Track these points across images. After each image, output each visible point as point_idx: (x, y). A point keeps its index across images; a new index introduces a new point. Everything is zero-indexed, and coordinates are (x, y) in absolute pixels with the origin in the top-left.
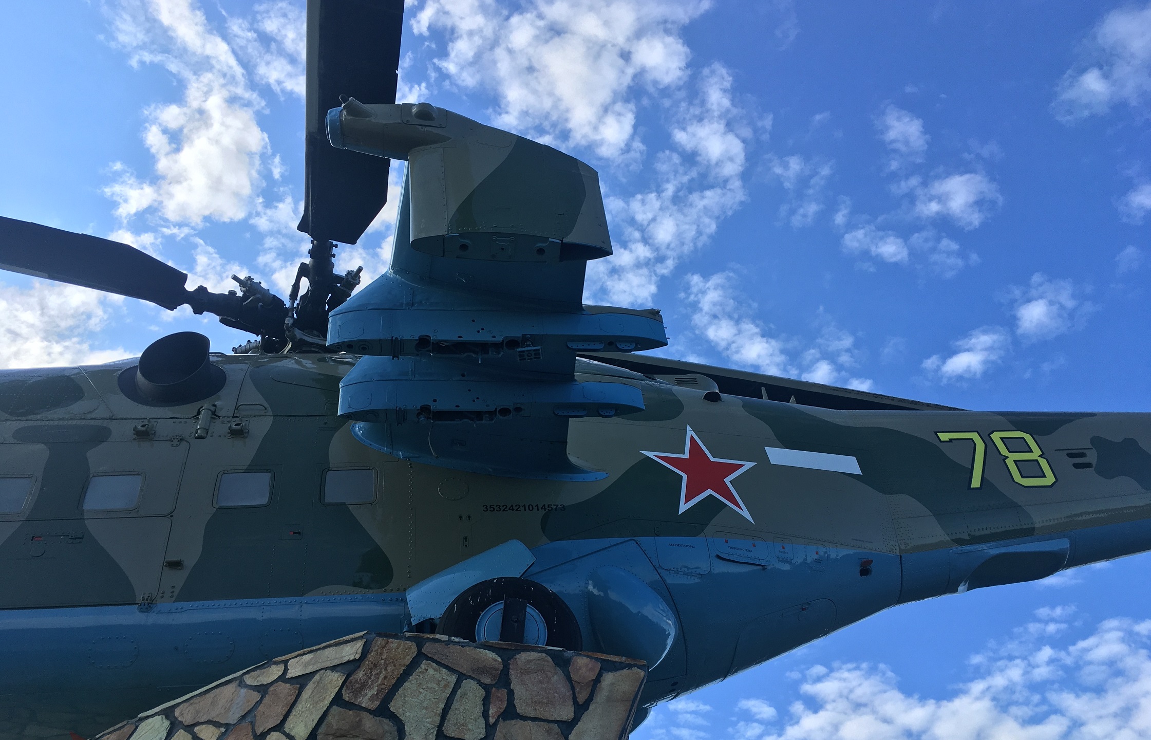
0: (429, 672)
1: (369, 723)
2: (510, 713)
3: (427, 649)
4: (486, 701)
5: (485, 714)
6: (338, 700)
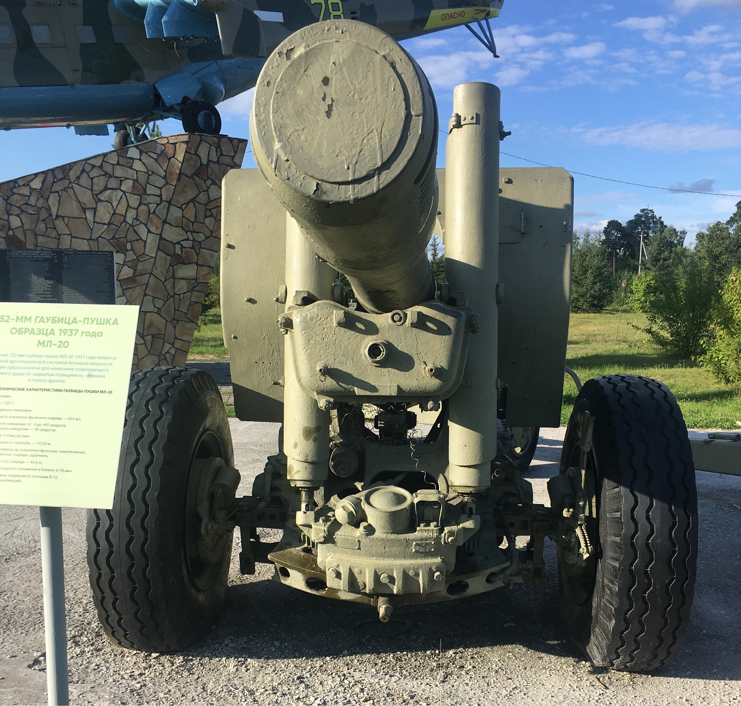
0: (204, 144)
1: (194, 157)
2: (222, 155)
3: (203, 138)
4: (216, 152)
5: (217, 155)
6: (186, 152)
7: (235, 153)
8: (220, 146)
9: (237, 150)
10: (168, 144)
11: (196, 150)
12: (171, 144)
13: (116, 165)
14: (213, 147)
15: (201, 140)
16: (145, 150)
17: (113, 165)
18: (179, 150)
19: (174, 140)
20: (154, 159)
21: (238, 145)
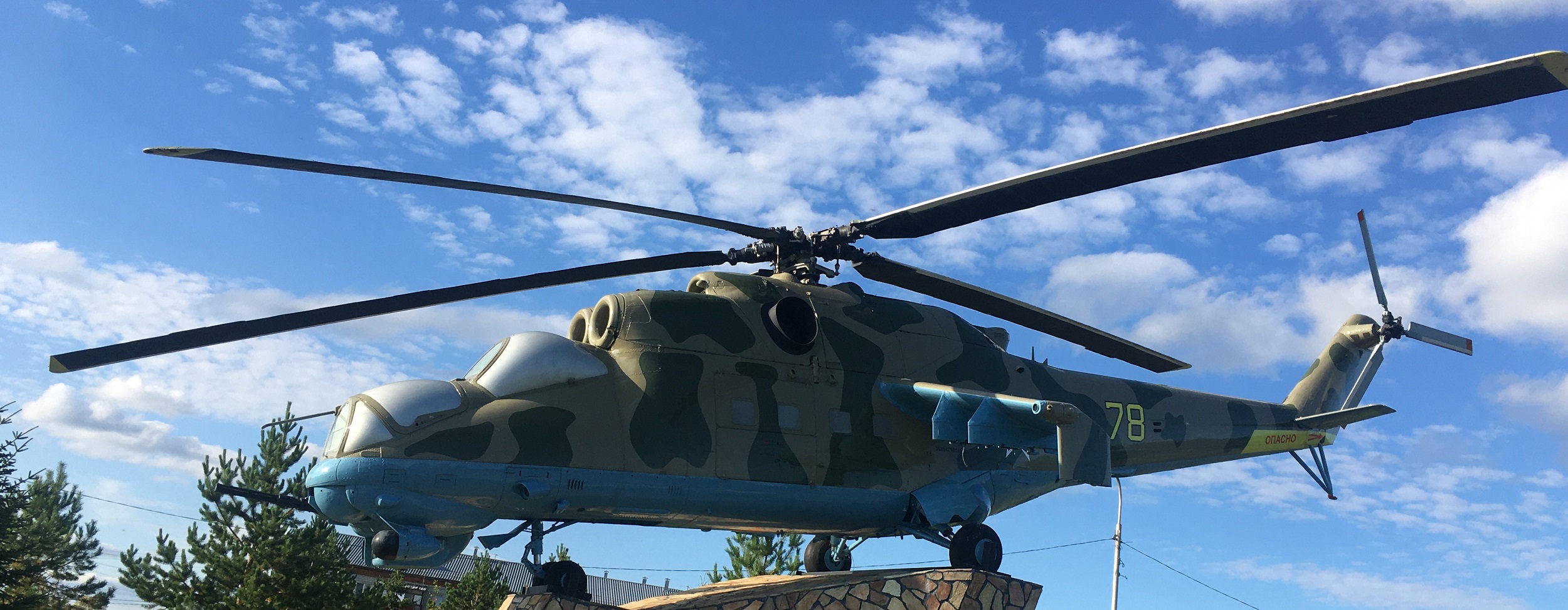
3: (989, 577)
4: (1003, 598)
7: (1026, 602)
8: (1007, 592)
9: (1028, 600)
10: (942, 581)
11: (978, 596)
12: (946, 581)
13: (866, 601)
14: (999, 592)
15: (987, 581)
16: (908, 586)
17: (861, 600)
18: (955, 592)
19: (951, 576)
20: (920, 599)
21: (1030, 593)
